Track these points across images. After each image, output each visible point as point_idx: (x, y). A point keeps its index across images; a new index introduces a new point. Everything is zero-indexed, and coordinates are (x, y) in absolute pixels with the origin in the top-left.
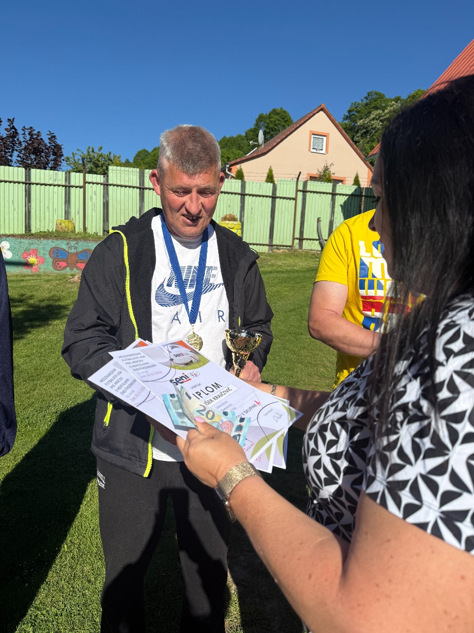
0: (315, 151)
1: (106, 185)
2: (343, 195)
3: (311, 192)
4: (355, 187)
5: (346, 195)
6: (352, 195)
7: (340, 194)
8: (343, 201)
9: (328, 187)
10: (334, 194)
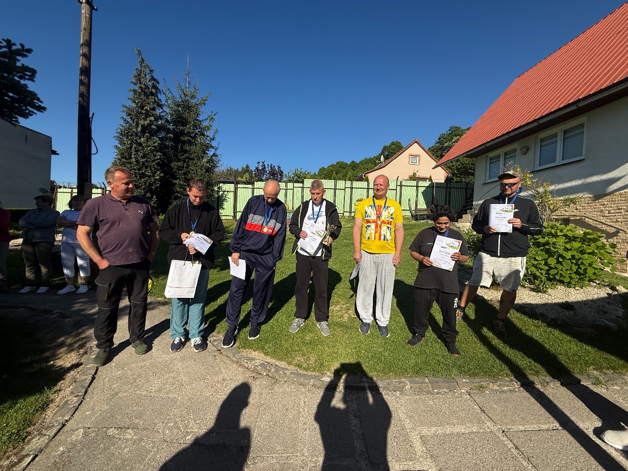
0: (412, 164)
1: (303, 188)
2: (423, 187)
3: (405, 186)
4: (430, 183)
5: (425, 187)
6: (428, 187)
7: (421, 187)
8: (423, 190)
9: (414, 183)
10: (417, 187)
